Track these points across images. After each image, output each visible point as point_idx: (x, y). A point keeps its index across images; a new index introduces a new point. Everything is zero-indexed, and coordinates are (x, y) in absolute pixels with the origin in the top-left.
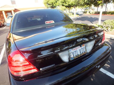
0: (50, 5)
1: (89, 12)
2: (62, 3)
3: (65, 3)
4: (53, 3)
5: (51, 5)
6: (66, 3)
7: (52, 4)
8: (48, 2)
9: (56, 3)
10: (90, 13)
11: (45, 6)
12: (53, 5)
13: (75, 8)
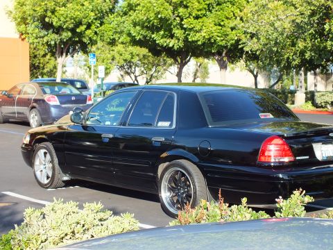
0: (58, 30)
1: (311, 97)
2: (143, 27)
3: (162, 33)
4: (85, 21)
5: (66, 35)
6: (170, 30)
7: (73, 31)
8: (49, 14)
9: (102, 24)
10: (318, 101)
11: (17, 36)
12: (81, 35)
13: (223, 66)
